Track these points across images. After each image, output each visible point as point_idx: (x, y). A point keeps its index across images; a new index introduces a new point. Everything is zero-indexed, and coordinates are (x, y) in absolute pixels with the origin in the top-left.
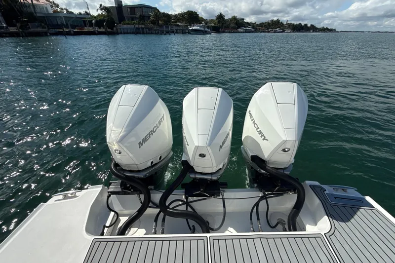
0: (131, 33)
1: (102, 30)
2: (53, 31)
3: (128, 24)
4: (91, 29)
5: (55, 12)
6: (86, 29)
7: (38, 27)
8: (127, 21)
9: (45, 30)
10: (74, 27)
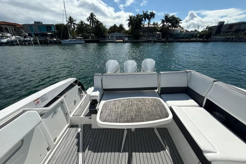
0: (220, 41)
1: (201, 39)
2: (176, 40)
3: (222, 35)
4: (195, 39)
5: (181, 32)
6: (192, 39)
7: (171, 39)
8: (221, 34)
9: (173, 40)
10: (186, 38)
